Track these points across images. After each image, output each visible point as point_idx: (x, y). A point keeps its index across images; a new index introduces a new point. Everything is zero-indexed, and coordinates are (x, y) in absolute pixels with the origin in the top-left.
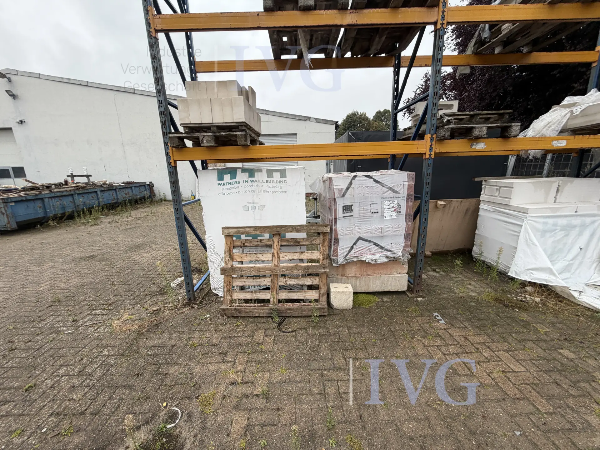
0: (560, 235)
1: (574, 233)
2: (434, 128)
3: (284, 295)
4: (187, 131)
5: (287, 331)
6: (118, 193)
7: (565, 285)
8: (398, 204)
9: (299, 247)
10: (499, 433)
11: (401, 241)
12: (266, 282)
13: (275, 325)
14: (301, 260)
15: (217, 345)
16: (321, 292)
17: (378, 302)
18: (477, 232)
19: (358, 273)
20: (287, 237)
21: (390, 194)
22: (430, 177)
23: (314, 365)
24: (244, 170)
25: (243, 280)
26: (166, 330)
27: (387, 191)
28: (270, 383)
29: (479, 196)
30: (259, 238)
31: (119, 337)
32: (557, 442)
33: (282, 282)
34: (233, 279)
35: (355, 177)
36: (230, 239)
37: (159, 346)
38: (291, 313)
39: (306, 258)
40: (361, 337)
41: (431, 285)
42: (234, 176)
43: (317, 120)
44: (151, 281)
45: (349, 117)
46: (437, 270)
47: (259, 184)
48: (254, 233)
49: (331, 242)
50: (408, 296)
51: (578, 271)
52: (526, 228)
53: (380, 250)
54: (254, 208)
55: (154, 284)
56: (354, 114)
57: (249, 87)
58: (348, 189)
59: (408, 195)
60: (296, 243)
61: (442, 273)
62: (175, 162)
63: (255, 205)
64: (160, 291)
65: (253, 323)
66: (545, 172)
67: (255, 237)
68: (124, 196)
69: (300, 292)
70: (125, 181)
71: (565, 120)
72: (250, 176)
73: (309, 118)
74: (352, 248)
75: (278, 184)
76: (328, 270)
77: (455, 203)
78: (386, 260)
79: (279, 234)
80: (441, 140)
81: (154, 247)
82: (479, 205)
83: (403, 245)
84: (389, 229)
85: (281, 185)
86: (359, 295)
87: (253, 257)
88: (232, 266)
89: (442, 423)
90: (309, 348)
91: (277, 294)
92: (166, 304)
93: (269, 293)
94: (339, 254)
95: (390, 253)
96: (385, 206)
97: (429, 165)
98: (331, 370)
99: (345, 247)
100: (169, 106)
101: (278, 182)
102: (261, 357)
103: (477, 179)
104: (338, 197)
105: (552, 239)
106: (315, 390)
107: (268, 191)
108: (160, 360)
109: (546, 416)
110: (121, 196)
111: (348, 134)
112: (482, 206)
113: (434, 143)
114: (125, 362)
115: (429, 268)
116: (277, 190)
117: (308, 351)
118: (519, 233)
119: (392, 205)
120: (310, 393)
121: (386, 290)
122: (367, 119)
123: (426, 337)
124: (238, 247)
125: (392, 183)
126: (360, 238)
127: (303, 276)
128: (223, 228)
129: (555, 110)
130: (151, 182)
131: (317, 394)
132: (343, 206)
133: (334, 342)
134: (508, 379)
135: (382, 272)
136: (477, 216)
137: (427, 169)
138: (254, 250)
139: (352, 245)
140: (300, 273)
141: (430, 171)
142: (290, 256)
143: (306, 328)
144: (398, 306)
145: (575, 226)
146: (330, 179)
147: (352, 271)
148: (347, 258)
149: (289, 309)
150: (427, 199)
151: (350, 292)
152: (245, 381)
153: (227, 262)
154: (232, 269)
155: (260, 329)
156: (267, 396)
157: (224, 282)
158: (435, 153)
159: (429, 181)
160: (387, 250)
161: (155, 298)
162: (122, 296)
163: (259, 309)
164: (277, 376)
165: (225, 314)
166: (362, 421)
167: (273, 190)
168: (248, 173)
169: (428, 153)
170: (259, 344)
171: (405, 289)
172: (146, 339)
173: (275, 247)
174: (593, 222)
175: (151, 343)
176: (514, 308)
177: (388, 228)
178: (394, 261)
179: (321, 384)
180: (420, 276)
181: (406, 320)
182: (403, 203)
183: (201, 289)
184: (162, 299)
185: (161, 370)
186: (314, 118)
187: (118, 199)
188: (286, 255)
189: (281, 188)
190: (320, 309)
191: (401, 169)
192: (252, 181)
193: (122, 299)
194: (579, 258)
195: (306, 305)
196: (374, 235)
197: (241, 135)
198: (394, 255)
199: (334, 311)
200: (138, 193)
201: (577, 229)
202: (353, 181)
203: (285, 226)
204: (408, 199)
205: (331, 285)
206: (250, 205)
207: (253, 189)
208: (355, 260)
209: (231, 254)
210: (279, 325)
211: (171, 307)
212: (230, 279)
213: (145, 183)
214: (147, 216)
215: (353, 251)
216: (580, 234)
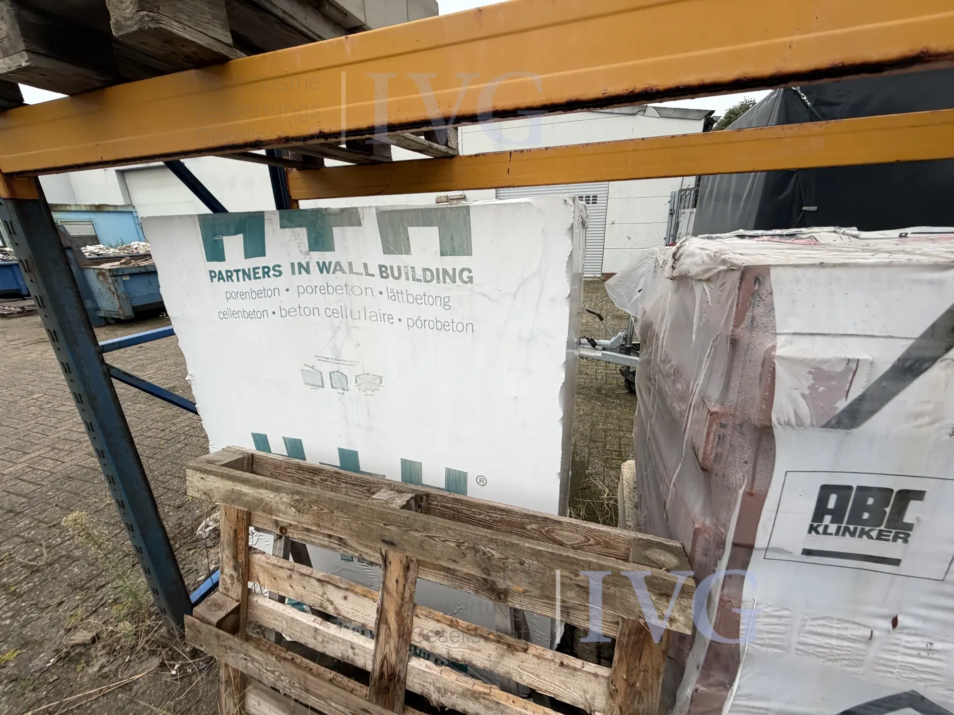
47: (353, 280)
63: (345, 370)
75: (434, 288)
85: (449, 288)
104: (795, 426)
107: (391, 317)
116: (430, 312)
132: (826, 490)
167: (413, 312)
189: (446, 304)
192: (323, 268)
206: (326, 368)
207: (332, 300)
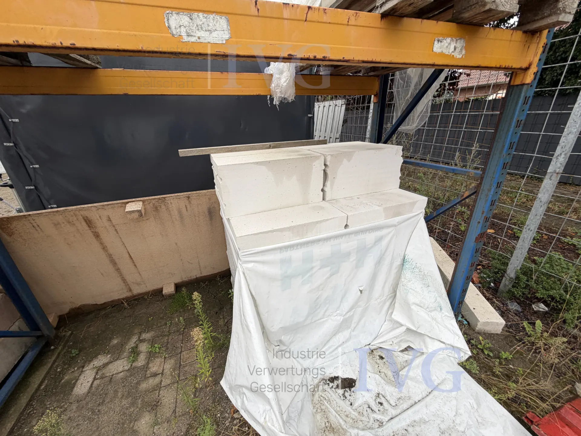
1: (348, 265)
105: (308, 287)
194: (362, 303)
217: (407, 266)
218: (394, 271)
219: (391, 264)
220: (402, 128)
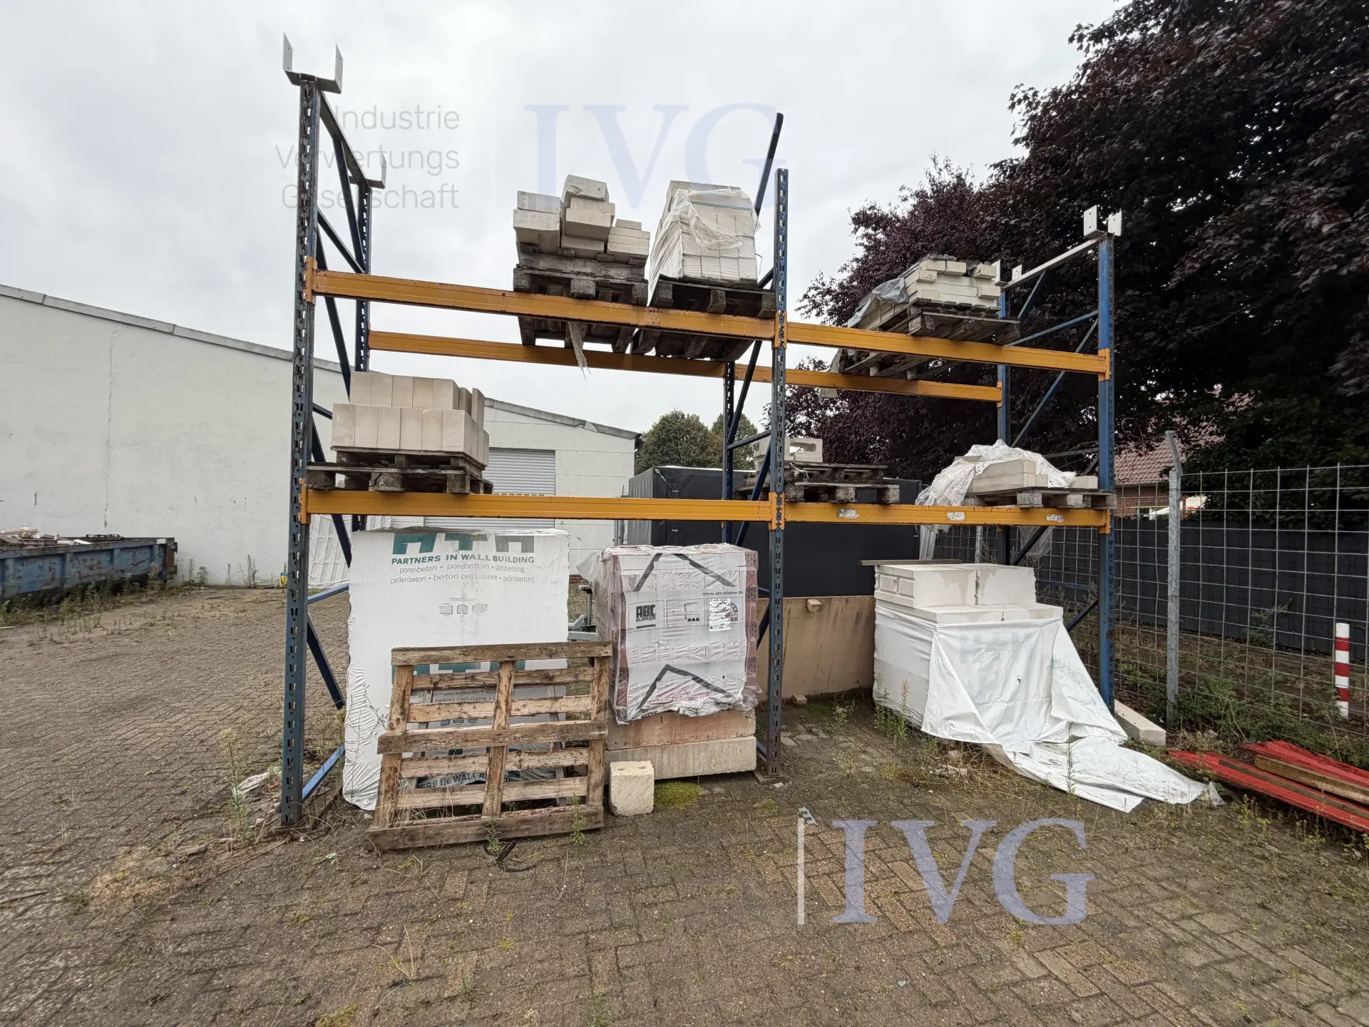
0: (987, 658)
1: (1006, 654)
2: (782, 484)
3: (513, 793)
4: (344, 459)
5: (517, 868)
6: (68, 564)
7: (996, 742)
8: (732, 604)
9: (551, 687)
10: (876, 989)
11: (741, 671)
12: (477, 765)
13: (492, 859)
14: (554, 715)
15: (356, 914)
16: (593, 781)
17: (704, 796)
18: (876, 655)
19: (665, 739)
20: (527, 668)
21: (718, 586)
22: (781, 560)
23: (571, 927)
24: (451, 535)
25: (426, 764)
26: (225, 894)
27: (713, 582)
28: (478, 970)
29: (871, 591)
30: (467, 671)
31: (93, 924)
32: (953, 987)
33: (511, 764)
34: (405, 763)
35: (658, 555)
36: (405, 674)
37: (208, 933)
38: (528, 829)
39: (564, 709)
40: (667, 863)
41: (800, 758)
42: (428, 544)
43: (600, 428)
44: (175, 786)
45: (665, 420)
46: (814, 730)
47: (479, 562)
48: (461, 660)
49: (614, 676)
50: (758, 781)
51: (1023, 718)
52: (937, 648)
53: (705, 690)
54: (463, 610)
55: (183, 793)
56: (676, 417)
57: (474, 389)
58: (645, 576)
59: (748, 590)
60: (547, 679)
61: (822, 735)
62: (309, 515)
63: (466, 603)
64: (202, 808)
65: (443, 859)
66: (978, 552)
67: (460, 668)
68: (85, 572)
69: (549, 783)
70: (93, 533)
71: (970, 480)
72: (462, 547)
73: (582, 423)
74: (653, 687)
75: (518, 565)
76: (606, 732)
77: (838, 602)
78: (715, 709)
79: (513, 662)
80: (793, 502)
81: (177, 705)
82: (874, 607)
83: (744, 679)
84: (717, 650)
85: (524, 565)
86: (667, 786)
87: (455, 712)
88: (405, 733)
89: (792, 988)
90: (564, 896)
91: (500, 790)
92: (222, 836)
93: (483, 790)
94: (629, 699)
95: (722, 695)
96: (711, 609)
97: (778, 541)
98: (605, 929)
99: (639, 685)
100: (315, 415)
101: (516, 560)
102: (460, 925)
103: (865, 563)
104: (628, 592)
105: (977, 666)
106: (571, 971)
107: (496, 577)
108: (213, 962)
109: (945, 951)
110: (75, 572)
111: (654, 472)
112: (880, 609)
113: (782, 506)
114: (115, 978)
115: (801, 727)
116: (514, 574)
117: (561, 901)
118: (929, 655)
119: (723, 606)
120: (563, 977)
121: (719, 771)
122: (701, 428)
123: (782, 851)
124: (422, 690)
125: (721, 568)
126: (668, 668)
127: (557, 747)
128: (393, 650)
129: (958, 463)
130: (171, 539)
131: (576, 976)
132: (638, 608)
133: (613, 879)
134: (902, 903)
135: (710, 733)
136: (874, 627)
137: (776, 548)
138: (456, 698)
139: (653, 681)
140: (552, 740)
141: (780, 550)
142: (532, 707)
143: (558, 859)
144: (739, 801)
145: (1006, 644)
146: (615, 558)
147: (654, 735)
148: (644, 707)
149: (525, 821)
150: (778, 597)
151: (649, 777)
152: (424, 975)
153: (395, 725)
154: (406, 739)
155: (457, 870)
156: (470, 996)
157: (382, 770)
158: (786, 523)
159: (779, 566)
160: (717, 690)
161: (188, 826)
162: (92, 829)
163: (458, 826)
164: (492, 959)
165: (377, 845)
166: (658, 1010)
167: (507, 574)
168: (457, 542)
169: (775, 522)
170: (456, 900)
171: (753, 766)
172: (172, 920)
173: (503, 688)
174: (1029, 636)
175: (185, 927)
176: (927, 787)
177: (716, 648)
178: (730, 711)
179: (585, 959)
180: (777, 739)
181: (750, 825)
182: (741, 604)
183: (316, 795)
184: (209, 826)
185: (215, 982)
186: (594, 424)
187: (63, 581)
188: (524, 706)
189: (522, 571)
190: (588, 815)
191: (740, 544)
192: (464, 557)
193: (93, 835)
194: (1021, 696)
195: (559, 811)
196: (693, 662)
197: (455, 475)
198: (729, 700)
199: (617, 820)
200: (126, 566)
201: (1010, 647)
202: (655, 563)
203: (527, 646)
204: (748, 597)
205: (612, 765)
206: (456, 604)
207: (467, 571)
208: (659, 710)
209: (406, 705)
210: (502, 857)
211: (236, 842)
212: (396, 763)
213: (155, 539)
214: (152, 625)
215: (655, 693)
216: (1015, 657)
217: (1056, 665)
218: (1045, 672)
219: (1042, 663)
220: (1029, 554)
